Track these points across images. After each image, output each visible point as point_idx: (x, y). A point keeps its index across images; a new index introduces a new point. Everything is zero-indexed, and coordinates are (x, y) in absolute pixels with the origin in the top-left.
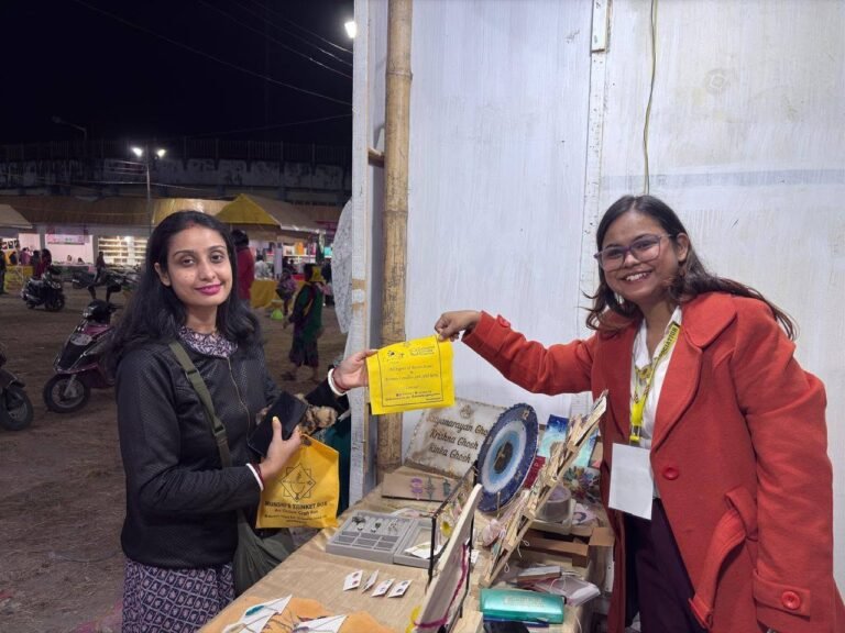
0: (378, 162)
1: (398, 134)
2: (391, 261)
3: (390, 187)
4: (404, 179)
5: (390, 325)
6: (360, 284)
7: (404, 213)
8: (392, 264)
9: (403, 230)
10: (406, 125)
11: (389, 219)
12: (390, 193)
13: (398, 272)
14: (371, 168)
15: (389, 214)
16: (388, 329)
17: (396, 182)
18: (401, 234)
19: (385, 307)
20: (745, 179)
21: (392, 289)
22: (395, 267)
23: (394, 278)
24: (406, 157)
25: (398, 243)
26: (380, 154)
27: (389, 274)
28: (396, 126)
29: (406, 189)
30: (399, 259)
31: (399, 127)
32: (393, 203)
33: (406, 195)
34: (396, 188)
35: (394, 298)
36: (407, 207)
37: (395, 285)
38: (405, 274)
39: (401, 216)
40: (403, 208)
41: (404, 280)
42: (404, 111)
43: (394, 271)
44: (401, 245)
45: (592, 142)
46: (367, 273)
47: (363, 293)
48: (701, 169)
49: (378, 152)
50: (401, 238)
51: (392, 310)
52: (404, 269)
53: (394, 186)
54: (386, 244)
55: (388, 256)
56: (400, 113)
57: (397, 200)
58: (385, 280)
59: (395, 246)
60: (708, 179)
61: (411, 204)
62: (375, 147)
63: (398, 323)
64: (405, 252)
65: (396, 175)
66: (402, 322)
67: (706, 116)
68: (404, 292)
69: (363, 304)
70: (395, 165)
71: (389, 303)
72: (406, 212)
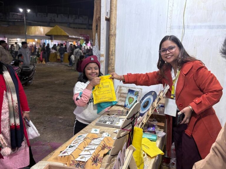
0: (108, 20)
1: (114, 12)
2: (111, 49)
3: (111, 27)
4: (115, 25)
5: (111, 67)
6: (103, 55)
7: (115, 35)
8: (111, 50)
9: (115, 40)
10: (116, 10)
11: (111, 37)
12: (111, 29)
13: (113, 52)
14: (106, 22)
15: (111, 35)
16: (110, 68)
17: (113, 26)
18: (114, 41)
19: (109, 62)
20: (211, 27)
21: (112, 57)
22: (112, 51)
23: (112, 54)
24: (116, 19)
25: (113, 44)
26: (108, 18)
27: (110, 53)
28: (113, 10)
29: (116, 28)
30: (113, 48)
31: (114, 10)
32: (112, 32)
33: (116, 30)
34: (113, 28)
35: (112, 60)
36: (116, 33)
37: (112, 56)
38: (115, 53)
39: (114, 36)
40: (115, 34)
41: (115, 55)
42: (115, 6)
43: (112, 52)
44: (114, 44)
45: (169, 16)
46: (104, 52)
47: (103, 58)
48: (199, 24)
49: (108, 17)
50: (114, 42)
51: (111, 63)
52: (115, 51)
53: (112, 27)
54: (110, 44)
55: (110, 47)
56: (114, 6)
57: (113, 31)
58: (109, 54)
59: (112, 44)
60: (201, 27)
61: (117, 32)
62: (107, 16)
63: (113, 67)
64: (115, 46)
65: (113, 24)
66: (114, 66)
67: (201, 9)
68: (115, 58)
69: (103, 61)
70: (113, 21)
71: (110, 61)
72: (116, 35)
